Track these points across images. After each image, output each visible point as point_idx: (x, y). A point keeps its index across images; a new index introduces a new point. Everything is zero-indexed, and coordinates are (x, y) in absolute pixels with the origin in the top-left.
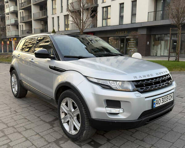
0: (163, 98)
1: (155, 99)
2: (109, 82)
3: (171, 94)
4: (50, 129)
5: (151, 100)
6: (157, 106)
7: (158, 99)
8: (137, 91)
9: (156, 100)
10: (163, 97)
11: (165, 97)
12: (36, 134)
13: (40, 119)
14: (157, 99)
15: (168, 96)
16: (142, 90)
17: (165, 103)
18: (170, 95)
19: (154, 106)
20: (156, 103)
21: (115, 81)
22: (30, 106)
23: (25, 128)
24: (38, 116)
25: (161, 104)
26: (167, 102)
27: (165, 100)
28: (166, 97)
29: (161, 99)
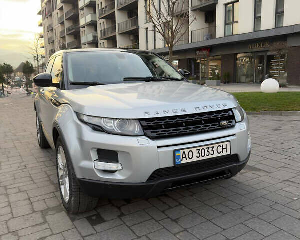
0: (199, 150)
1: (179, 150)
2: (104, 121)
3: (224, 144)
4: (51, 193)
5: (171, 151)
6: (184, 161)
7: (187, 152)
8: (145, 135)
9: (182, 152)
10: (201, 148)
11: (205, 148)
12: (27, 199)
13: (50, 178)
14: (184, 151)
15: (213, 147)
16: (155, 135)
17: (206, 158)
18: (221, 145)
19: (178, 161)
20: (183, 158)
21: (113, 119)
22: (51, 160)
23: (20, 190)
24: (49, 174)
25: (195, 159)
26: (211, 157)
27: (208, 154)
28: (209, 148)
29: (194, 151)
